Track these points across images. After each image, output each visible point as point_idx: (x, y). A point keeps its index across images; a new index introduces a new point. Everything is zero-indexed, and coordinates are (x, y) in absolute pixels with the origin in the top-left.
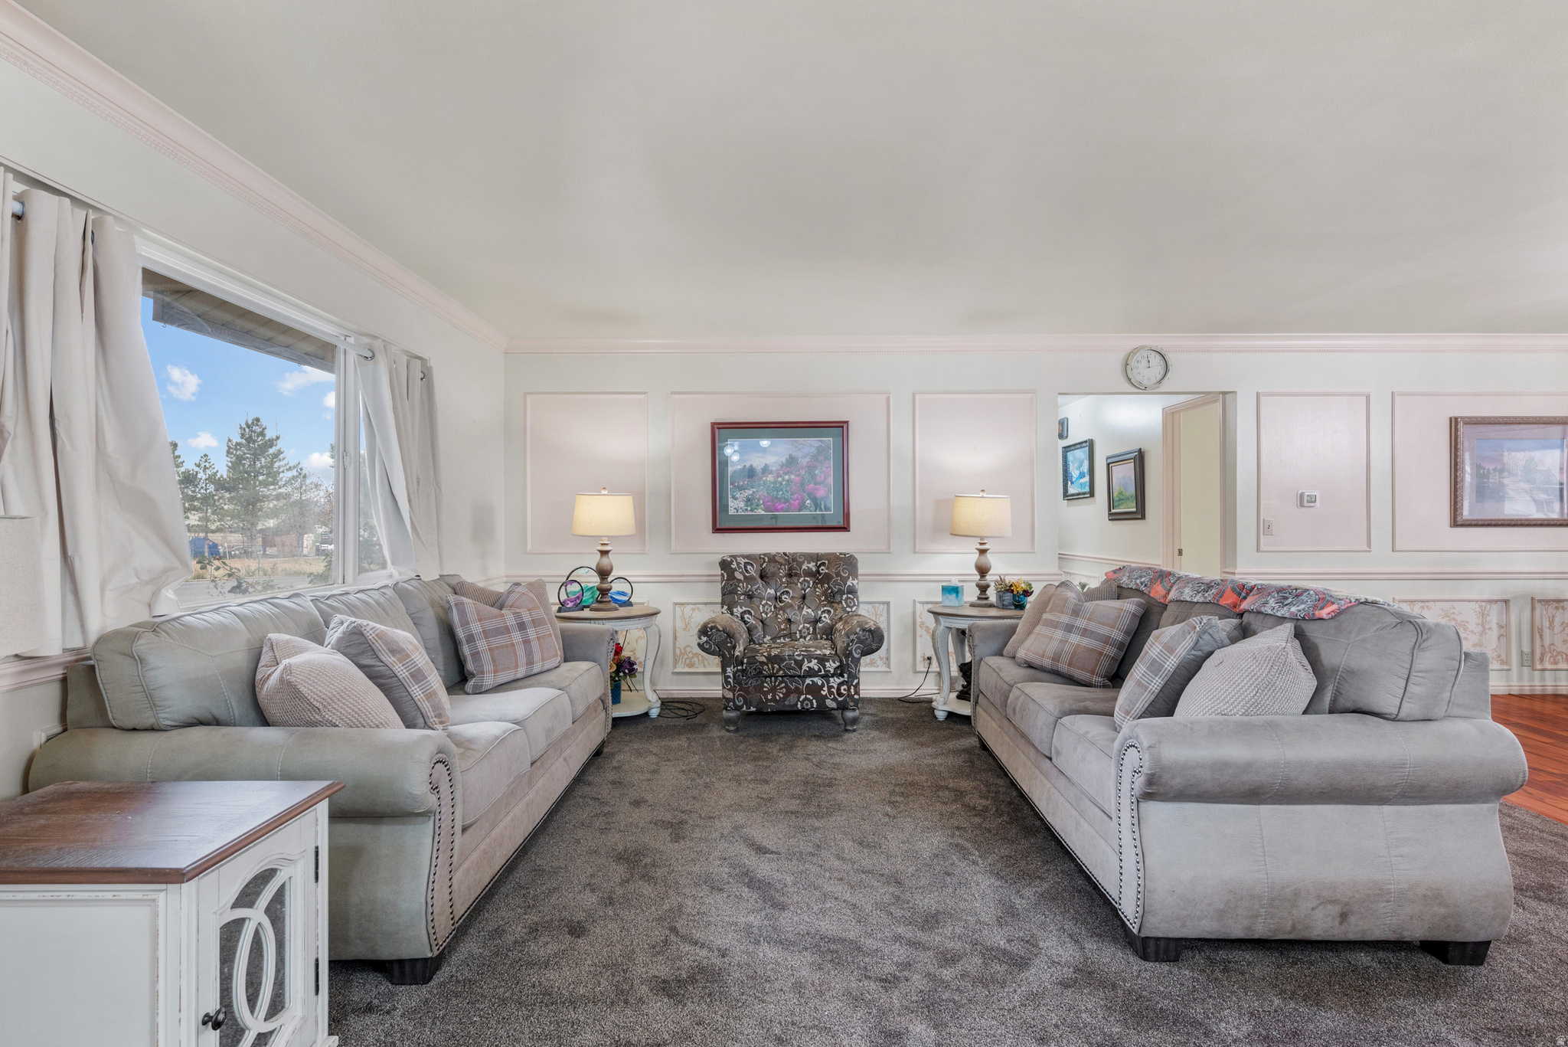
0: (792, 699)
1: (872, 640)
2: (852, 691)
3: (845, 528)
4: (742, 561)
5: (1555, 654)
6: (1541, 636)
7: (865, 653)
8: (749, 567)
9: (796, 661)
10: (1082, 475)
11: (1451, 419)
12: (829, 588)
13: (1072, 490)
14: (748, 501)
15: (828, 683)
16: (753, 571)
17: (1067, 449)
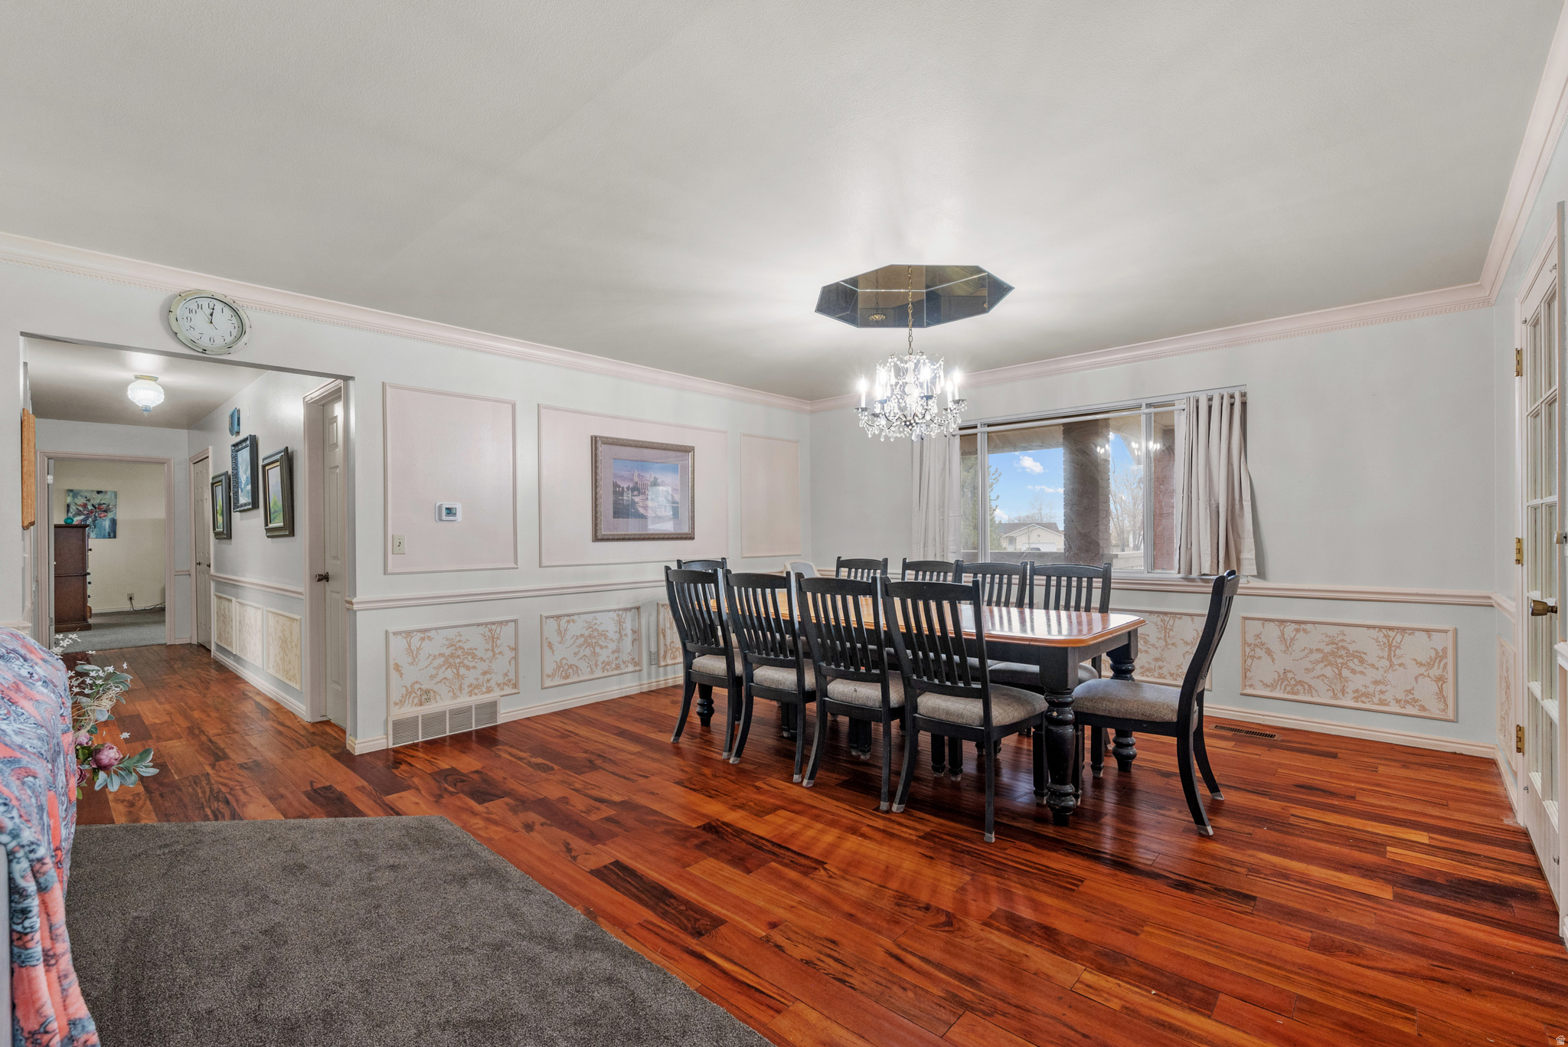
5: (674, 650)
6: (664, 636)
10: (247, 481)
11: (592, 437)
13: (242, 499)
17: (237, 449)
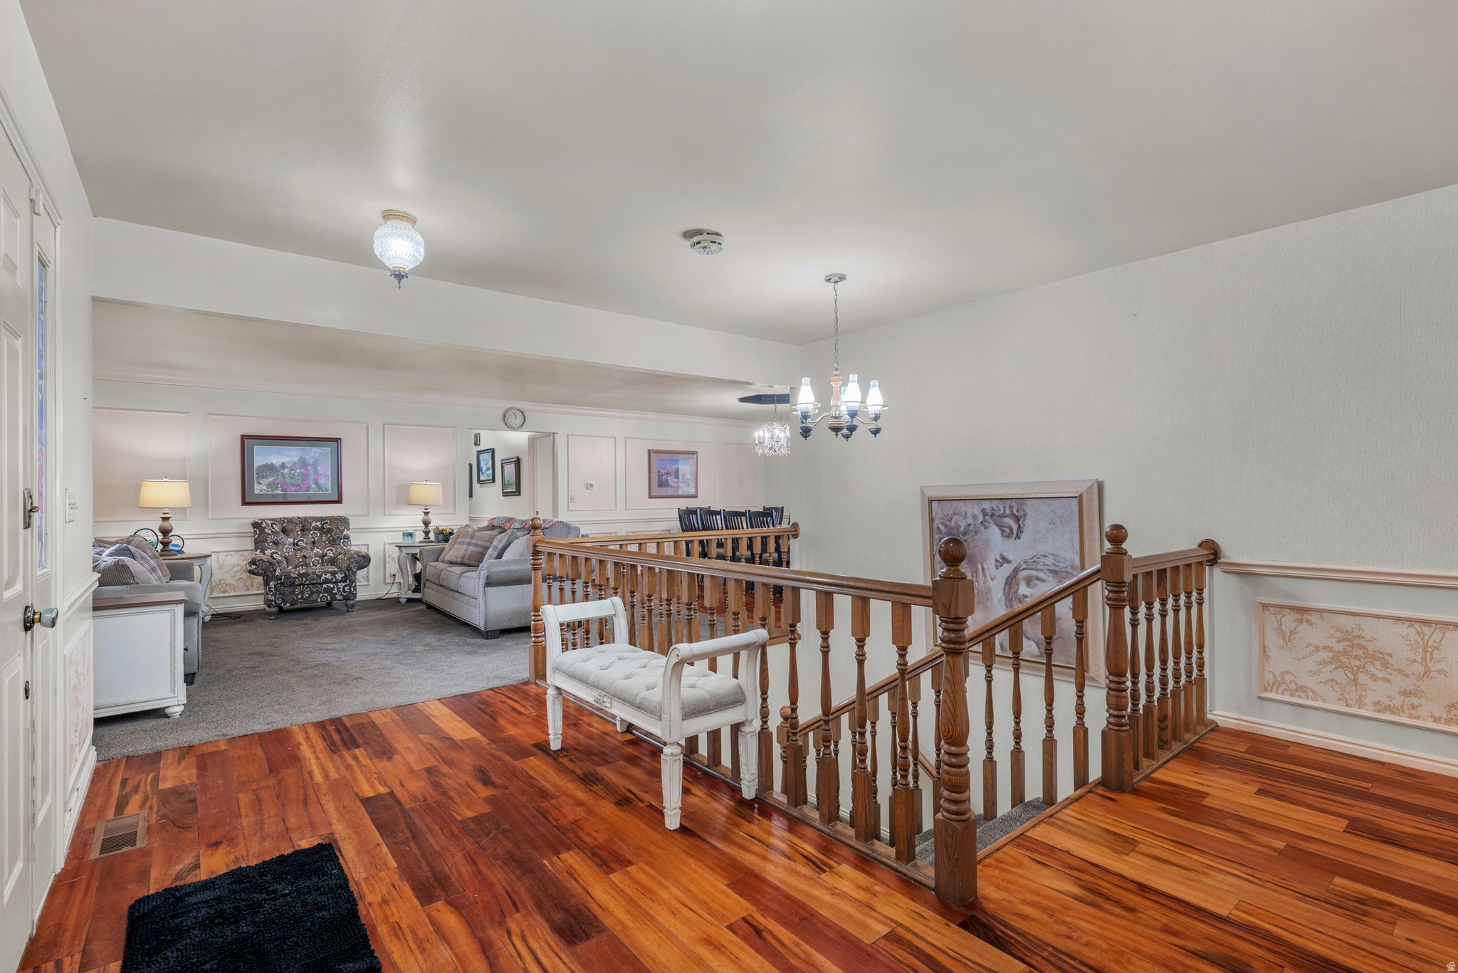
0: (314, 596)
1: (364, 561)
2: (352, 589)
3: (339, 501)
4: (270, 522)
7: (359, 569)
8: (274, 526)
9: (317, 575)
10: (488, 469)
11: (648, 450)
12: (331, 536)
13: (482, 478)
14: (269, 485)
15: (337, 586)
16: (277, 528)
17: (479, 453)
